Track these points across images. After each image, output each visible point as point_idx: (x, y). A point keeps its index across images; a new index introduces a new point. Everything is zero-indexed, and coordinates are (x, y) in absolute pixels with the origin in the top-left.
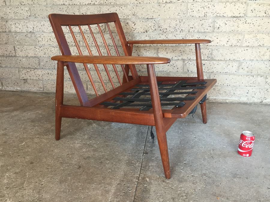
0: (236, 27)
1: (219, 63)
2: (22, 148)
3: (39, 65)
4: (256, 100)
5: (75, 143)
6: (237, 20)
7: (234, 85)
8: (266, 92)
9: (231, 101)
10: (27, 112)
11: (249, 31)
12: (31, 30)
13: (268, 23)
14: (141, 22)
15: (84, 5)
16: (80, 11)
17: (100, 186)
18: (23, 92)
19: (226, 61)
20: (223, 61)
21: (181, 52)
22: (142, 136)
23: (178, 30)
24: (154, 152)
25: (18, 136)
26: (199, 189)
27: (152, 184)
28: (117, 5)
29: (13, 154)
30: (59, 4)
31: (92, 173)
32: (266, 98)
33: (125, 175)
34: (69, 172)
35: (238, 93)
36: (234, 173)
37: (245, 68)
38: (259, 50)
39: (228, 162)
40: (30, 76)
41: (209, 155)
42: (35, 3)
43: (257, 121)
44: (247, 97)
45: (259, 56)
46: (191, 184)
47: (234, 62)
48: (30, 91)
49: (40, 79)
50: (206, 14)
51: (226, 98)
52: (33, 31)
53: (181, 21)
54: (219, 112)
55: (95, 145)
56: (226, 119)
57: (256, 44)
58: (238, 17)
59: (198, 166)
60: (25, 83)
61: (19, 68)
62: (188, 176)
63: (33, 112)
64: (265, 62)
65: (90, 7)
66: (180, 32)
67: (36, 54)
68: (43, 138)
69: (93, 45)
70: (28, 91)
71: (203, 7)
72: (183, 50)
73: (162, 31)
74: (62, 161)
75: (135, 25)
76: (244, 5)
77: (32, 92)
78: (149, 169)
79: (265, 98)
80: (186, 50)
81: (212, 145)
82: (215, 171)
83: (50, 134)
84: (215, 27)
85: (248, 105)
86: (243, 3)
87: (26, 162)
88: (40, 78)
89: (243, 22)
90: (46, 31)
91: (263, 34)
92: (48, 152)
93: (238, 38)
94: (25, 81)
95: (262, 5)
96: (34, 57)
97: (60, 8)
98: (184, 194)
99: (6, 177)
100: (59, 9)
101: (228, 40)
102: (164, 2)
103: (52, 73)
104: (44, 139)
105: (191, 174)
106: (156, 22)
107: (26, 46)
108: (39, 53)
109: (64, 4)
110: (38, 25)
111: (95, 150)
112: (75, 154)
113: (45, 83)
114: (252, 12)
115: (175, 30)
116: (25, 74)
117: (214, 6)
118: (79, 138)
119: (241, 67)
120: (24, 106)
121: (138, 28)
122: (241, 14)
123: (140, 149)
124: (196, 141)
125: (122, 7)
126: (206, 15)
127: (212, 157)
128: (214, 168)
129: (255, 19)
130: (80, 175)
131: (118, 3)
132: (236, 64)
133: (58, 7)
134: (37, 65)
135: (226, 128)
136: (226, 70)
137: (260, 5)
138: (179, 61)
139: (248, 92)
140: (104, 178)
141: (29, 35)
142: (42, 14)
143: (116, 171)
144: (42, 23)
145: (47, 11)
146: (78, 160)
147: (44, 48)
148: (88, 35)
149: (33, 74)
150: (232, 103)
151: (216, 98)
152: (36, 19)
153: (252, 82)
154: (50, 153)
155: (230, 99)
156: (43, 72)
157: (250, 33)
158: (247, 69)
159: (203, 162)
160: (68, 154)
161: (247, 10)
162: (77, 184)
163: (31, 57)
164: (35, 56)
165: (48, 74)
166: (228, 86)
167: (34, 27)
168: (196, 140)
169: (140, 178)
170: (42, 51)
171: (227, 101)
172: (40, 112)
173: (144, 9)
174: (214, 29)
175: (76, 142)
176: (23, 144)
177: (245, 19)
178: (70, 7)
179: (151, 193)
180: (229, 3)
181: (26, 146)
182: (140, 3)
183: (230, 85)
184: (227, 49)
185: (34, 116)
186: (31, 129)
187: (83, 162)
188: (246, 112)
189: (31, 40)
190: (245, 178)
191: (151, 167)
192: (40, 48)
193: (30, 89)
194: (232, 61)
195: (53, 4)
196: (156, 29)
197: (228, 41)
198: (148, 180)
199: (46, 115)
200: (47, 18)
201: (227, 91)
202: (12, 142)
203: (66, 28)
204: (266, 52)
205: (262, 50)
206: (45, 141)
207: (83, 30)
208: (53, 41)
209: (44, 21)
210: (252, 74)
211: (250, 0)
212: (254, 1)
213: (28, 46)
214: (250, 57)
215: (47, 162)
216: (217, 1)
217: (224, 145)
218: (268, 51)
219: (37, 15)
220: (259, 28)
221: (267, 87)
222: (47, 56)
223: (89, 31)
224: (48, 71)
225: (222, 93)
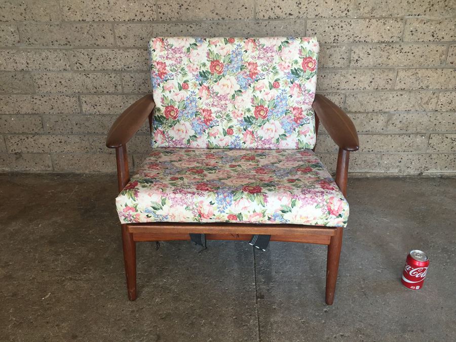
0: (385, 59)
1: (356, 117)
2: (49, 305)
3: (43, 127)
4: (412, 172)
6: (388, 47)
7: (379, 151)
8: (428, 159)
9: (373, 175)
10: (35, 221)
11: (405, 64)
12: (24, 67)
13: (437, 51)
15: (121, 22)
16: (114, 32)
18: (17, 175)
19: (368, 113)
20: (363, 113)
22: (248, 261)
24: (273, 293)
25: (34, 279)
28: (182, 22)
29: (36, 320)
30: (74, 21)
32: (427, 169)
35: (386, 162)
36: (402, 323)
37: (397, 123)
38: (420, 96)
39: (390, 302)
40: (26, 148)
41: (358, 290)
42: (27, 17)
43: (418, 213)
44: (399, 168)
45: (420, 105)
47: (380, 115)
48: (28, 173)
49: (46, 152)
50: (336, 38)
51: (366, 170)
52: (26, 68)
54: (359, 198)
55: (173, 287)
56: (372, 214)
57: (416, 86)
58: (389, 42)
59: (346, 315)
60: (17, 158)
61: (5, 133)
62: (335, 337)
63: (47, 222)
64: (429, 114)
65: (132, 25)
67: (36, 108)
68: (80, 280)
69: (141, 92)
70: (24, 172)
71: (332, 26)
74: (126, 326)
76: (400, 22)
77: (32, 174)
78: (272, 329)
81: (361, 269)
82: (374, 323)
83: (90, 270)
84: (352, 58)
85: (401, 182)
86: (399, 20)
87: (64, 336)
88: (46, 149)
89: (397, 50)
90: (51, 68)
91: (427, 69)
92: (97, 309)
93: (388, 78)
95: (429, 23)
96: (33, 114)
97: (76, 28)
100: (74, 29)
101: (371, 80)
102: (267, 17)
103: (69, 140)
104: (81, 282)
105: (339, 331)
107: (14, 96)
108: (40, 107)
109: (83, 20)
110: (36, 59)
111: (176, 299)
112: (144, 310)
113: (55, 158)
114: (412, 34)
116: (17, 144)
117: (351, 25)
119: (390, 122)
120: (25, 207)
122: (395, 38)
123: (250, 288)
125: (192, 26)
126: (337, 40)
127: (365, 294)
128: (372, 317)
129: (415, 46)
131: (184, 19)
132: (383, 118)
133: (73, 26)
134: (39, 128)
135: (375, 231)
136: (369, 128)
137: (425, 23)
139: (400, 160)
141: (19, 76)
142: (42, 37)
144: (44, 55)
145: (51, 32)
146: (152, 322)
147: (50, 98)
148: (132, 75)
149: (33, 143)
150: (376, 179)
151: (352, 171)
152: (32, 47)
153: (406, 144)
154: (100, 311)
155: (371, 171)
156: (51, 139)
157: (407, 68)
158: (399, 125)
159: (352, 305)
160: (132, 312)
161: (404, 31)
163: (26, 114)
164: (34, 112)
165: (61, 142)
166: (369, 151)
167: (28, 62)
170: (46, 104)
171: (368, 176)
172: (59, 220)
173: (231, 29)
174: (350, 62)
176: (47, 296)
177: (400, 46)
178: (95, 25)
180: (375, 20)
181: (54, 300)
182: (223, 19)
183: (372, 151)
184: (370, 94)
185: (50, 231)
186: (53, 261)
187: (161, 327)
188: (400, 196)
189: (24, 85)
190: (419, 331)
191: (275, 326)
192: (42, 99)
193: (27, 169)
194: (377, 112)
195: (63, 21)
197: (371, 82)
199: (72, 226)
200: (53, 44)
201: (368, 161)
202: (27, 293)
203: (90, 63)
204: (431, 99)
205: (426, 95)
206: (85, 285)
207: (123, 66)
208: (66, 85)
209: (46, 51)
210: (409, 132)
211: (409, 15)
212: (417, 17)
213: (18, 96)
214: (406, 106)
215: (101, 331)
216: (355, 16)
217: (378, 268)
218: (435, 96)
219: (32, 41)
220: (422, 60)
221: (430, 151)
222: (57, 111)
223: (133, 67)
224: (59, 137)
225: (359, 163)
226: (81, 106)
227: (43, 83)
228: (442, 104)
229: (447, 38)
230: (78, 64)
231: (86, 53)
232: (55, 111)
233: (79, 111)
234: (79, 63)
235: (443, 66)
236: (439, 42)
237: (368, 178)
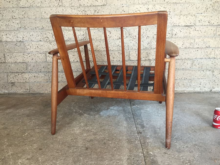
0: (188, 34)
2: (26, 138)
3: (27, 69)
4: (207, 90)
5: (74, 130)
6: (189, 28)
7: (190, 78)
8: (214, 83)
9: (188, 91)
10: (20, 109)
11: (198, 36)
12: (21, 39)
13: (212, 30)
14: (116, 31)
17: (112, 162)
18: (11, 94)
19: (183, 59)
20: (180, 59)
21: (147, 54)
22: (131, 120)
23: (145, 37)
24: (146, 132)
25: (18, 129)
26: (197, 156)
27: (156, 156)
29: (19, 143)
30: (47, 18)
31: (100, 152)
32: (214, 88)
33: (130, 151)
34: (79, 154)
35: (193, 85)
36: (217, 141)
37: (197, 65)
38: (207, 51)
39: (209, 134)
40: (18, 80)
41: (191, 130)
42: (25, 17)
43: (214, 104)
44: (200, 88)
45: (207, 55)
46: (189, 153)
47: (188, 61)
48: (17, 93)
49: (27, 82)
51: (184, 89)
52: (22, 40)
53: (147, 30)
54: (183, 99)
55: (93, 130)
56: (191, 104)
57: (204, 46)
58: (189, 26)
59: (187, 139)
60: (12, 85)
61: (8, 73)
62: (183, 147)
63: (26, 109)
64: (211, 60)
66: (147, 38)
67: (25, 59)
68: (44, 128)
69: (75, 51)
70: (15, 93)
72: (149, 52)
73: (132, 37)
74: (69, 145)
75: (110, 33)
76: (194, 17)
77: (19, 94)
78: (148, 145)
79: (213, 88)
80: (151, 52)
81: (190, 123)
82: (203, 142)
83: (48, 125)
84: (173, 33)
85: (202, 94)
86: (193, 16)
87: (35, 149)
88: (27, 81)
89: (193, 29)
90: (34, 40)
91: (208, 38)
92: (53, 139)
93: (190, 42)
94: (13, 84)
95: (206, 17)
96: (23, 62)
97: (47, 21)
98: (187, 162)
99: (19, 163)
100: (46, 22)
101: (183, 44)
103: (39, 76)
104: (44, 129)
105: (185, 145)
106: (127, 31)
107: (15, 53)
108: (27, 59)
110: (28, 35)
111: (95, 134)
112: (78, 138)
113: (31, 85)
114: (200, 22)
115: (143, 37)
116: (13, 78)
117: (172, 18)
118: (76, 126)
119: (194, 64)
120: (15, 105)
121: (113, 36)
122: (192, 23)
123: (134, 130)
124: (176, 121)
127: (195, 132)
128: (201, 139)
129: (202, 27)
130: (90, 155)
132: (190, 62)
133: (46, 20)
134: (25, 70)
135: (194, 110)
136: (183, 67)
137: (205, 17)
138: (146, 61)
139: (200, 83)
140: (113, 155)
141: (18, 44)
142: (31, 26)
143: (121, 149)
144: (31, 34)
145: (36, 23)
146: (83, 143)
147: (32, 54)
149: (21, 77)
150: (189, 93)
151: (177, 90)
152: (26, 30)
153: (202, 75)
154: (54, 139)
155: (187, 89)
156: (30, 75)
157: (199, 37)
158: (198, 66)
159: (189, 136)
160: (71, 139)
161: (196, 21)
162: (90, 163)
163: (19, 63)
164: (23, 61)
165: (35, 77)
166: (185, 79)
167: (24, 37)
168: (176, 120)
169: (144, 153)
170: (30, 57)
171: (185, 92)
172: (32, 108)
174: (172, 35)
175: (75, 129)
176: (26, 134)
177: (195, 27)
179: (159, 164)
180: (182, 16)
181: (29, 136)
183: (186, 79)
184: (183, 50)
185: (28, 112)
186: (29, 122)
187: (88, 145)
188: (203, 98)
189: (20, 48)
191: (150, 143)
192: (28, 55)
193: (17, 91)
194: (187, 59)
195: (42, 18)
196: (127, 37)
197: (183, 45)
198: (151, 153)
199: (39, 110)
200: (36, 29)
201: (185, 84)
202: (14, 134)
203: (52, 37)
204: (212, 52)
205: (209, 50)
206: (46, 130)
207: (68, 38)
208: (40, 48)
209: (32, 32)
210: (203, 69)
211: (197, 14)
212: (201, 14)
213: (17, 53)
214: (200, 56)
215: (55, 147)
216: (173, 14)
217: (199, 122)
218: (213, 50)
219: (26, 27)
220: (205, 34)
221: (214, 78)
222: (35, 61)
223: (72, 39)
224: (34, 74)
225: (180, 85)
226: (46, 58)
227: (29, 47)
228: (217, 55)
229: (216, 24)
230: (47, 38)
231: (51, 33)
232: (34, 61)
233: (45, 61)
234: (47, 37)
235: (215, 36)
236: (212, 25)
237: (185, 93)
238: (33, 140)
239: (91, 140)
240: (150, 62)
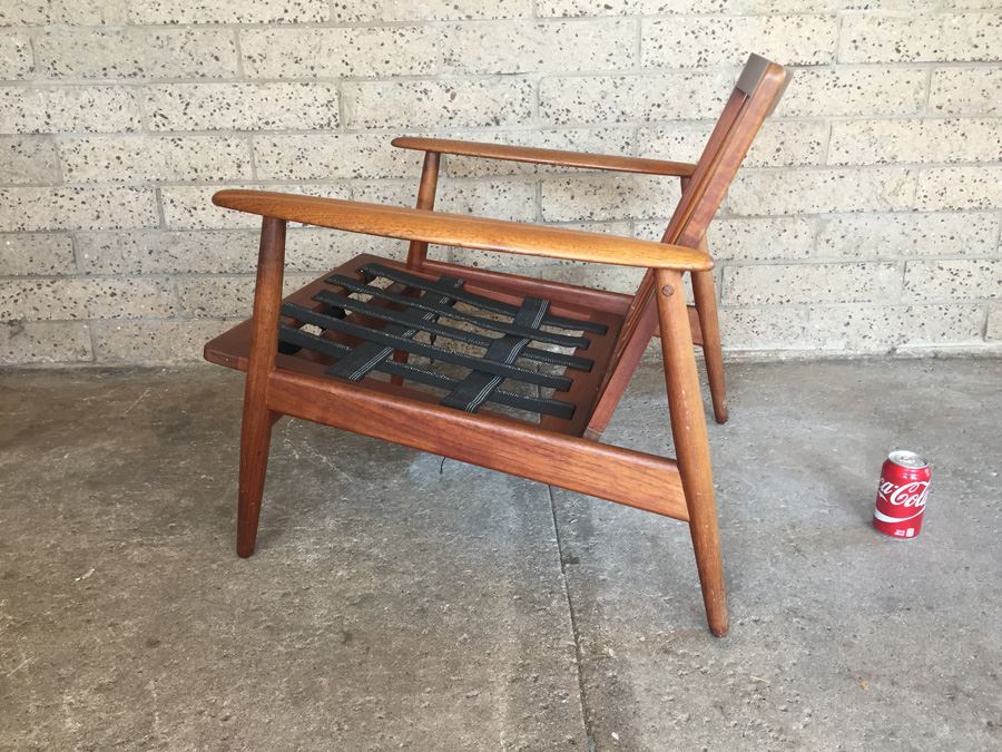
0: (805, 100)
1: (752, 226)
2: (91, 591)
3: (74, 261)
4: (875, 347)
5: (295, 549)
6: (808, 76)
7: (804, 300)
8: (905, 318)
9: (793, 355)
10: (56, 449)
11: (846, 111)
12: (39, 124)
13: (908, 82)
14: (477, 87)
15: (254, 26)
16: (238, 46)
17: (448, 695)
18: (9, 374)
19: (775, 217)
20: (765, 217)
21: (621, 194)
22: (537, 502)
23: (609, 115)
24: (597, 555)
25: (54, 546)
26: (794, 664)
27: (630, 666)
28: (382, 24)
29: (61, 617)
30: (154, 23)
31: (403, 652)
32: (905, 339)
33: (525, 646)
34: (312, 661)
35: (817, 326)
36: (884, 596)
37: (836, 239)
38: (881, 178)
39: (853, 563)
40: (35, 309)
41: (783, 544)
42: (53, 18)
43: (896, 416)
44: (846, 339)
45: (882, 198)
46: (760, 648)
47: (800, 221)
48: (37, 367)
49: (79, 317)
50: (704, 55)
51: (777, 346)
52: (45, 127)
53: (619, 82)
54: (768, 395)
55: (375, 551)
56: (798, 419)
57: (871, 158)
58: (810, 65)
59: (760, 585)
60: (13, 334)
62: (742, 624)
63: (81, 450)
64: (901, 218)
65: (278, 32)
66: (618, 121)
67: (61, 217)
68: (162, 545)
69: (293, 177)
70: (28, 367)
71: (693, 32)
72: (630, 184)
73: (553, 117)
74: (271, 621)
75: (453, 97)
76: (830, 22)
77: (46, 370)
78: (601, 614)
79: (902, 339)
80: (638, 184)
81: (784, 509)
82: (824, 597)
83: (184, 527)
85: (851, 367)
86: (827, 17)
87: (129, 642)
88: (80, 312)
89: (827, 81)
90: (99, 128)
91: (891, 120)
92: (204, 593)
93: (811, 139)
94: (15, 329)
95: (888, 24)
96: (53, 231)
97: (158, 38)
98: (750, 688)
99: (65, 707)
100: (152, 40)
101: (778, 146)
102: (559, 13)
103: (131, 290)
104: (165, 549)
105: (749, 614)
106: (529, 86)
107: (16, 189)
108: (71, 214)
109: (172, 22)
110: (68, 106)
111: (383, 570)
112: (312, 590)
113: (99, 332)
114: (856, 48)
115: (601, 116)
116: (16, 301)
117: (731, 29)
118: (303, 531)
119: (822, 236)
120: (31, 427)
121: (466, 111)
122: (821, 54)
123: (546, 547)
124: (725, 501)
125: (404, 32)
126: (705, 60)
127: (799, 551)
128: (817, 587)
129: (865, 71)
130: (360, 664)
131: (387, 18)
132: (806, 228)
133: (151, 35)
134: (66, 263)
135: (807, 447)
136: (778, 251)
137: (879, 24)
138: (614, 224)
139: (847, 320)
140: (455, 666)
141: (28, 146)
142: (82, 60)
143: (487, 636)
144: (84, 97)
145: (103, 48)
146: (330, 611)
147: (94, 193)
148: (275, 140)
149: (50, 298)
150: (799, 363)
151: (745, 349)
152: (59, 82)
153: (858, 286)
154: (211, 597)
155: (788, 347)
156: (93, 288)
157: (849, 119)
158: (840, 244)
159: (772, 569)
160: (284, 595)
161: (839, 39)
162: (361, 701)
163: (38, 231)
164: (57, 226)
165: (113, 295)
166: (781, 303)
167: (50, 112)
168: (725, 497)
169: (583, 651)
170: (85, 206)
171: (783, 357)
172: (109, 445)
173: (485, 39)
175: (301, 546)
176: (88, 575)
177: (834, 73)
178: (198, 33)
179: (638, 699)
180: (779, 18)
181: (103, 581)
182: (469, 17)
183: (788, 301)
184: (778, 176)
185: (89, 464)
186: (99, 515)
187: (352, 618)
188: (853, 389)
189: (37, 165)
190: (924, 609)
191: (607, 608)
192: (76, 197)
193: (35, 359)
194: (793, 216)
195: (131, 23)
196: (529, 113)
197: (778, 150)
198: (611, 652)
199: (141, 456)
200: (105, 75)
201: (782, 323)
202: (38, 571)
203: (185, 114)
204: (903, 184)
205: (891, 176)
206: (173, 553)
207: (255, 120)
208: (130, 163)
209: (90, 89)
210: (861, 258)
211: (848, 8)
212: (863, 10)
213: (24, 190)
214: (851, 202)
215: (214, 632)
216: (738, 11)
217: (820, 506)
218: (910, 177)
219: (60, 67)
220: (879, 101)
221: (908, 298)
222: (108, 224)
223: (278, 123)
224: (111, 282)
225: (762, 329)
226: (161, 211)
227: (80, 160)
228: (925, 196)
229: (927, 56)
230: (158, 117)
231: (176, 94)
232: (105, 223)
233: (157, 224)
234: (162, 115)
235: (922, 113)
236: (911, 62)
237: (781, 363)
238: (118, 602)
239: (366, 598)
240: (632, 227)
